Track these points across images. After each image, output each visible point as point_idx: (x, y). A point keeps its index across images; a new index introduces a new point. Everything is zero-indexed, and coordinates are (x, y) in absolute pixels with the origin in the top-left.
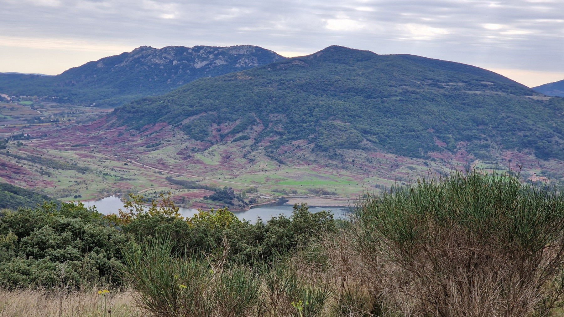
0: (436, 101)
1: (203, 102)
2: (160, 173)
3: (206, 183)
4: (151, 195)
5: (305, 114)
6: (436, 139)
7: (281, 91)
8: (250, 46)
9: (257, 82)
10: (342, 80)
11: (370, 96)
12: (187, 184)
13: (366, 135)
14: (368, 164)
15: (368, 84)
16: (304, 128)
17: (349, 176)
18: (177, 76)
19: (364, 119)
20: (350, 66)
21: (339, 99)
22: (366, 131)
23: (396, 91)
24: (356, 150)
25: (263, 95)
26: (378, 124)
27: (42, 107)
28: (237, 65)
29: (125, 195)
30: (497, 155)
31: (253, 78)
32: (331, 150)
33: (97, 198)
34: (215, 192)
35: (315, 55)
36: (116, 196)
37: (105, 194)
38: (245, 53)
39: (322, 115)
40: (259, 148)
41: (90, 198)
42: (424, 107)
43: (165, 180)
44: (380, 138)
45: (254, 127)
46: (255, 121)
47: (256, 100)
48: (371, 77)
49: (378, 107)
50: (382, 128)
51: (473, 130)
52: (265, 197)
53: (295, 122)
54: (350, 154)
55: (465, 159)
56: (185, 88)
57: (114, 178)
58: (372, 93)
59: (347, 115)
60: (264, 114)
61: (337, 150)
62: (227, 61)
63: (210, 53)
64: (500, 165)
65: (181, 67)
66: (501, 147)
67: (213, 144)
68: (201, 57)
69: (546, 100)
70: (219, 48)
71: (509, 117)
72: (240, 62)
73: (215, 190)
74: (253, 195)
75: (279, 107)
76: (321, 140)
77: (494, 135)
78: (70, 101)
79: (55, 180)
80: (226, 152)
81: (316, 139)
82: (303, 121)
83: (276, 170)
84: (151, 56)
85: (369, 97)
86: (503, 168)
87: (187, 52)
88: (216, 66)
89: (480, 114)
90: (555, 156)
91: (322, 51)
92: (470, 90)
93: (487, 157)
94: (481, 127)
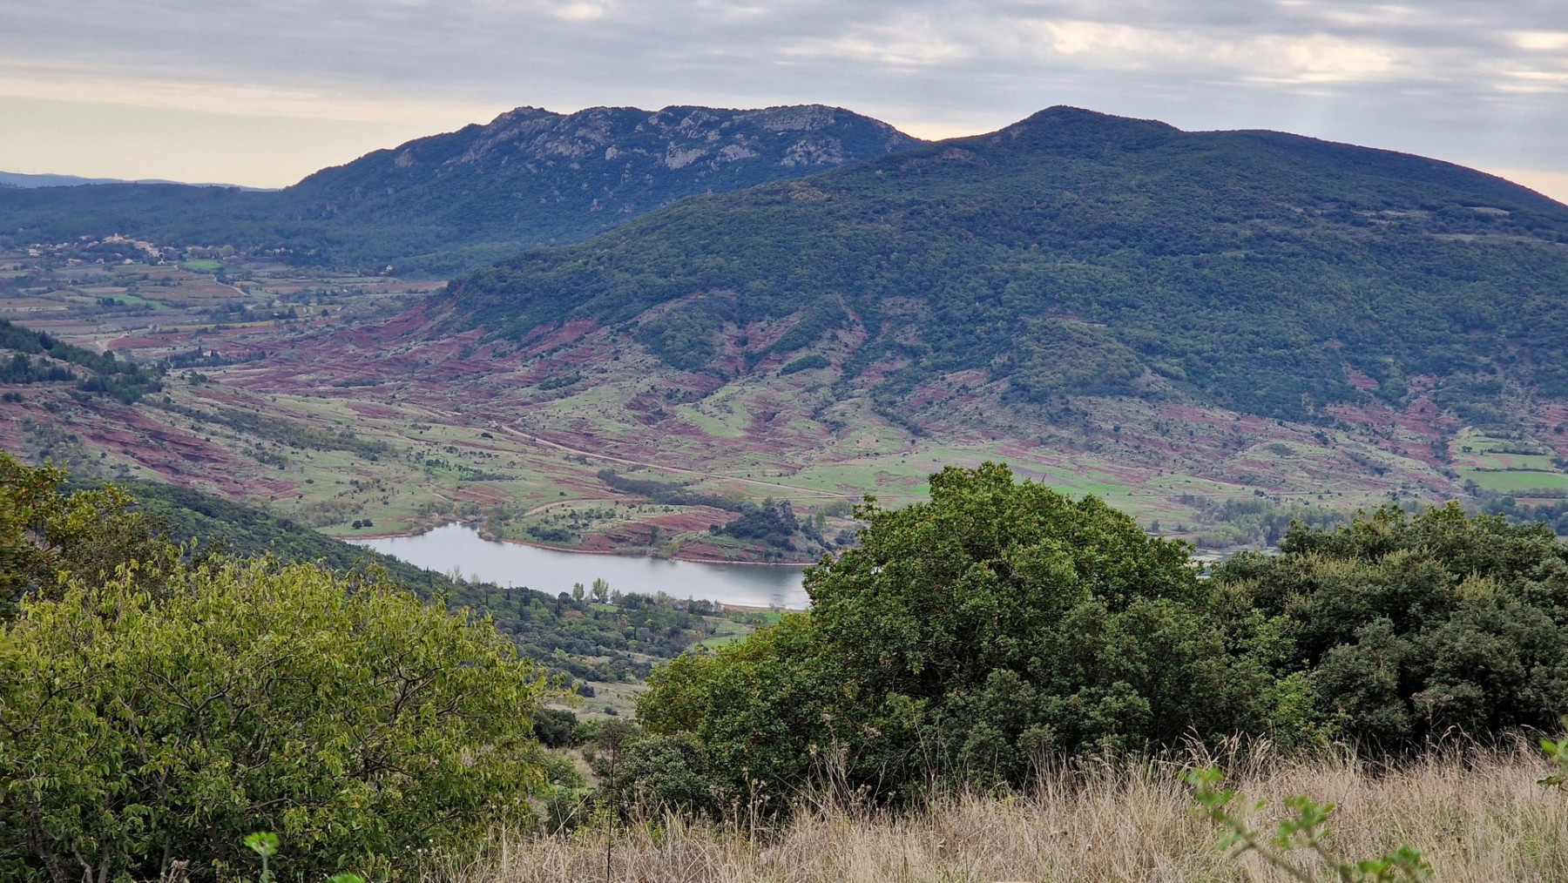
0: (1347, 261)
1: (697, 262)
2: (582, 460)
3: (710, 487)
4: (562, 522)
5: (981, 299)
6: (1349, 369)
7: (913, 235)
8: (821, 107)
9: (846, 207)
10: (1083, 205)
11: (1161, 247)
12: (659, 490)
13: (1149, 358)
14: (1157, 436)
15: (1156, 215)
16: (978, 337)
17: (1106, 472)
18: (617, 189)
19: (1144, 311)
20: (1103, 164)
21: (1074, 255)
22: (1149, 345)
23: (1235, 234)
24: (1124, 398)
25: (865, 245)
26: (1185, 327)
27: (248, 276)
28: (786, 161)
29: (491, 521)
30: (1523, 413)
31: (836, 197)
32: (1055, 399)
33: (415, 529)
34: (739, 515)
35: (1005, 133)
36: (464, 525)
37: (436, 517)
38: (808, 128)
39: (1027, 301)
40: (856, 392)
41: (396, 527)
42: (1315, 279)
43: (596, 480)
44: (1189, 366)
45: (840, 333)
46: (843, 316)
47: (846, 259)
48: (1165, 194)
49: (1183, 279)
50: (1194, 337)
51: (1454, 343)
53: (952, 321)
54: (1106, 410)
55: (1432, 425)
56: (644, 224)
57: (455, 472)
58: (1166, 240)
59: (1097, 301)
60: (868, 296)
61: (1070, 397)
62: (756, 149)
63: (709, 125)
64: (1533, 443)
65: (628, 165)
66: (1532, 392)
67: (725, 380)
68: (684, 139)
70: (735, 112)
71: (1554, 307)
72: (794, 152)
73: (740, 509)
74: (843, 521)
75: (910, 278)
76: (1025, 372)
77: (1513, 358)
78: (324, 260)
79: (298, 477)
80: (762, 401)
81: (1011, 367)
82: (977, 318)
83: (904, 452)
84: (544, 135)
85: (1159, 250)
86: (1540, 449)
87: (646, 124)
88: (726, 163)
89: (1474, 298)
91: (1024, 122)
92: (1443, 230)
93: (1493, 420)
94: (1475, 335)
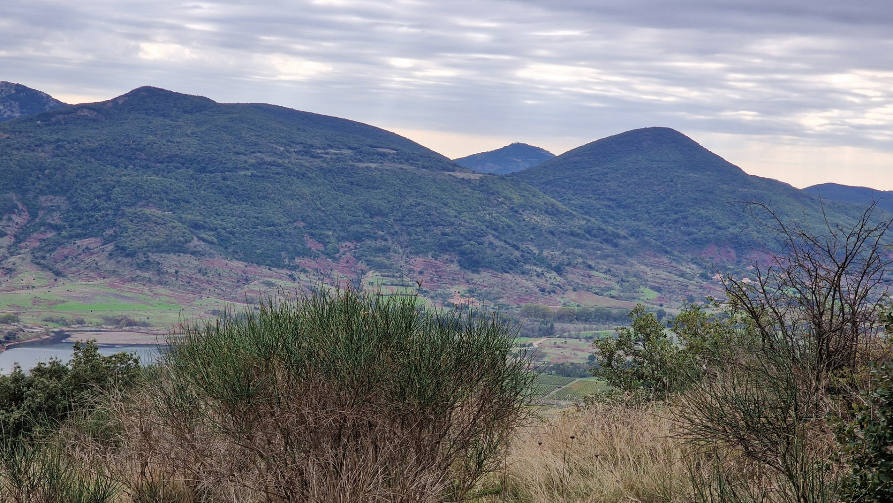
0: (308, 178)
5: (98, 197)
6: (308, 238)
7: (58, 159)
8: (7, 83)
9: (18, 143)
10: (159, 143)
11: (204, 168)
13: (196, 231)
14: (200, 276)
15: (202, 150)
16: (96, 219)
17: (170, 297)
19: (194, 204)
20: (172, 120)
21: (154, 172)
22: (197, 224)
23: (246, 162)
24: (181, 254)
25: (29, 165)
26: (217, 214)
30: (402, 263)
31: (13, 136)
32: (141, 255)
35: (115, 101)
39: (126, 198)
40: (22, 251)
42: (290, 188)
44: (219, 236)
45: (14, 217)
46: (16, 207)
47: (18, 173)
48: (206, 138)
49: (216, 187)
50: (222, 220)
51: (365, 223)
52: (31, 330)
53: (81, 210)
54: (171, 261)
55: (352, 269)
58: (207, 164)
59: (167, 199)
60: (31, 195)
61: (150, 254)
64: (406, 279)
66: (407, 251)
69: (475, 179)
71: (419, 204)
74: (12, 327)
75: (56, 185)
76: (124, 239)
77: (397, 232)
81: (115, 237)
82: (95, 208)
83: (50, 286)
85: (203, 170)
86: (411, 283)
89: (376, 199)
90: (489, 266)
91: (126, 95)
92: (360, 161)
93: (386, 267)
94: (377, 219)
